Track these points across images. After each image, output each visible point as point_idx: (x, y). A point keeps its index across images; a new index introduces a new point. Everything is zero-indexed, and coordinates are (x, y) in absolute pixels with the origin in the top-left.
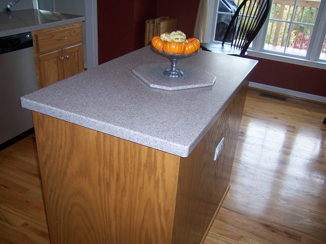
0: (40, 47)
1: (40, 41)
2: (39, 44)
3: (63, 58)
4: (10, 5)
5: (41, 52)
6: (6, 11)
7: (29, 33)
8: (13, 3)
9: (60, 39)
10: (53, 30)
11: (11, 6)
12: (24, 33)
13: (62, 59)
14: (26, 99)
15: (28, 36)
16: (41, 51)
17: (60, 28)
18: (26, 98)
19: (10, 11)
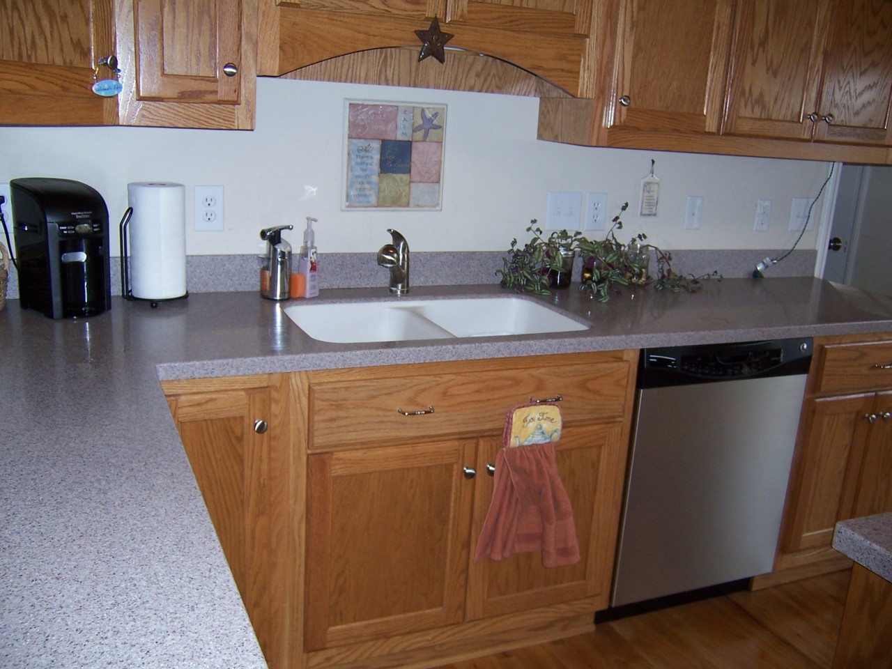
0: (824, 377)
1: (827, 364)
2: (823, 370)
3: (874, 416)
4: (764, 263)
5: (822, 390)
6: (752, 276)
7: (809, 340)
8: (772, 260)
9: (879, 367)
10: (867, 339)
11: (766, 266)
12: (797, 339)
13: (872, 418)
14: (852, 532)
15: (803, 347)
16: (823, 388)
17: (887, 338)
18: (853, 530)
19: (762, 277)
